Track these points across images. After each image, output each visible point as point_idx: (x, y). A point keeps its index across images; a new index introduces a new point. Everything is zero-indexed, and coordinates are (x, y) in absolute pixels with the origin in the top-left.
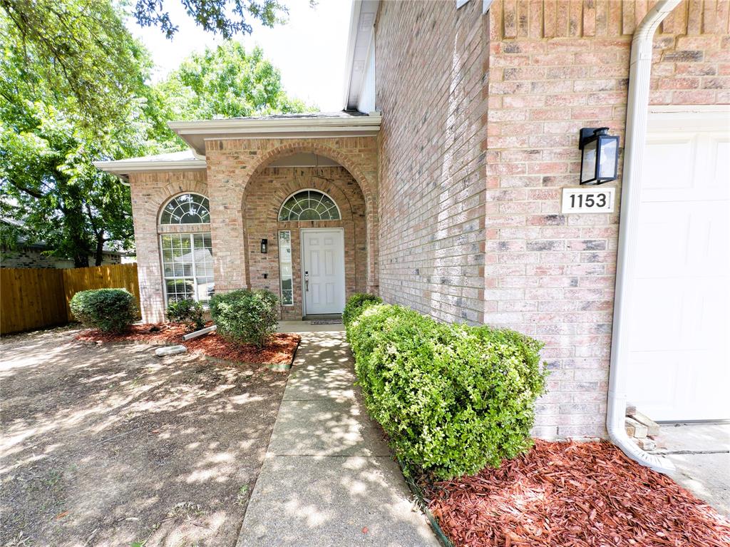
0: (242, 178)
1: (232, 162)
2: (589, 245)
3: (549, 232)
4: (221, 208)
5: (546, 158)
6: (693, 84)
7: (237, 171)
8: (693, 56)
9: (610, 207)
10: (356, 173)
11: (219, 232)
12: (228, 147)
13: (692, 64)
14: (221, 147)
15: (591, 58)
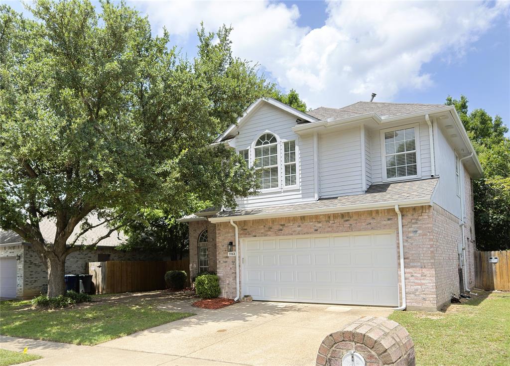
2: (232, 262)
3: (227, 260)
5: (225, 247)
6: (246, 234)
8: (246, 229)
9: (235, 255)
13: (246, 231)
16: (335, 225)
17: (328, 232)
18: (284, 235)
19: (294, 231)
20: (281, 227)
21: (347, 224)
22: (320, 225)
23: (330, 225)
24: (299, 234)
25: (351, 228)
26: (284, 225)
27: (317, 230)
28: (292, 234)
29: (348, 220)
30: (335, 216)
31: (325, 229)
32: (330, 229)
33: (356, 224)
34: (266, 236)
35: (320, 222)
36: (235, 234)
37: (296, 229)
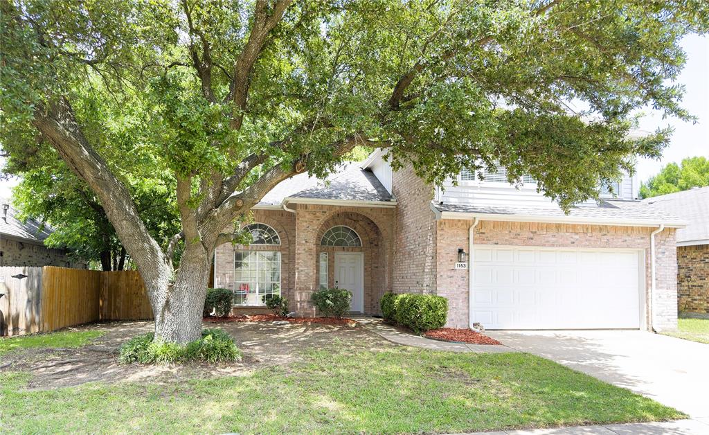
0: (316, 226)
1: (312, 216)
2: (462, 277)
3: (452, 273)
4: (304, 242)
5: (451, 255)
6: (484, 240)
7: (314, 222)
8: (484, 233)
9: (466, 268)
10: (381, 227)
11: (301, 256)
12: (310, 209)
13: (483, 235)
14: (306, 208)
15: (460, 233)
16: (593, 239)
17: (585, 246)
18: (534, 245)
19: (548, 242)
20: (532, 235)
21: (604, 239)
22: (577, 237)
23: (587, 238)
24: (553, 245)
25: (607, 244)
26: (535, 232)
27: (574, 243)
28: (544, 245)
29: (605, 235)
30: (593, 228)
31: (582, 242)
32: (587, 243)
33: (613, 239)
34: (511, 244)
35: (577, 234)
36: (469, 238)
37: (550, 239)
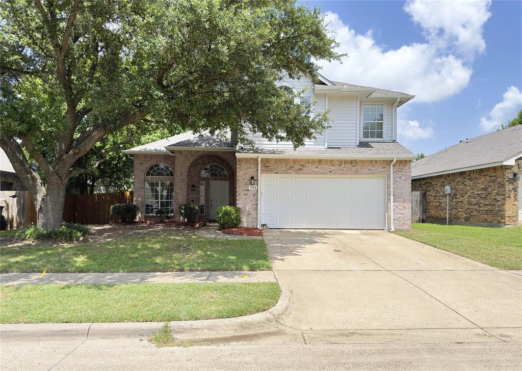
0: (188, 164)
1: (184, 158)
2: (253, 194)
3: (247, 192)
5: (246, 181)
6: (268, 171)
8: (268, 167)
9: (256, 189)
12: (183, 153)
14: (181, 153)
15: (252, 166)
16: (345, 169)
17: (339, 174)
18: (303, 174)
19: (312, 171)
20: (301, 167)
21: (354, 169)
22: (334, 168)
23: (341, 168)
24: (316, 173)
25: (357, 172)
26: (304, 165)
27: (331, 172)
28: (310, 174)
29: (355, 166)
30: (346, 162)
31: (337, 171)
32: (341, 172)
33: (361, 169)
34: (287, 173)
35: (333, 166)
36: (258, 170)
37: (314, 170)
